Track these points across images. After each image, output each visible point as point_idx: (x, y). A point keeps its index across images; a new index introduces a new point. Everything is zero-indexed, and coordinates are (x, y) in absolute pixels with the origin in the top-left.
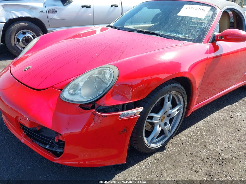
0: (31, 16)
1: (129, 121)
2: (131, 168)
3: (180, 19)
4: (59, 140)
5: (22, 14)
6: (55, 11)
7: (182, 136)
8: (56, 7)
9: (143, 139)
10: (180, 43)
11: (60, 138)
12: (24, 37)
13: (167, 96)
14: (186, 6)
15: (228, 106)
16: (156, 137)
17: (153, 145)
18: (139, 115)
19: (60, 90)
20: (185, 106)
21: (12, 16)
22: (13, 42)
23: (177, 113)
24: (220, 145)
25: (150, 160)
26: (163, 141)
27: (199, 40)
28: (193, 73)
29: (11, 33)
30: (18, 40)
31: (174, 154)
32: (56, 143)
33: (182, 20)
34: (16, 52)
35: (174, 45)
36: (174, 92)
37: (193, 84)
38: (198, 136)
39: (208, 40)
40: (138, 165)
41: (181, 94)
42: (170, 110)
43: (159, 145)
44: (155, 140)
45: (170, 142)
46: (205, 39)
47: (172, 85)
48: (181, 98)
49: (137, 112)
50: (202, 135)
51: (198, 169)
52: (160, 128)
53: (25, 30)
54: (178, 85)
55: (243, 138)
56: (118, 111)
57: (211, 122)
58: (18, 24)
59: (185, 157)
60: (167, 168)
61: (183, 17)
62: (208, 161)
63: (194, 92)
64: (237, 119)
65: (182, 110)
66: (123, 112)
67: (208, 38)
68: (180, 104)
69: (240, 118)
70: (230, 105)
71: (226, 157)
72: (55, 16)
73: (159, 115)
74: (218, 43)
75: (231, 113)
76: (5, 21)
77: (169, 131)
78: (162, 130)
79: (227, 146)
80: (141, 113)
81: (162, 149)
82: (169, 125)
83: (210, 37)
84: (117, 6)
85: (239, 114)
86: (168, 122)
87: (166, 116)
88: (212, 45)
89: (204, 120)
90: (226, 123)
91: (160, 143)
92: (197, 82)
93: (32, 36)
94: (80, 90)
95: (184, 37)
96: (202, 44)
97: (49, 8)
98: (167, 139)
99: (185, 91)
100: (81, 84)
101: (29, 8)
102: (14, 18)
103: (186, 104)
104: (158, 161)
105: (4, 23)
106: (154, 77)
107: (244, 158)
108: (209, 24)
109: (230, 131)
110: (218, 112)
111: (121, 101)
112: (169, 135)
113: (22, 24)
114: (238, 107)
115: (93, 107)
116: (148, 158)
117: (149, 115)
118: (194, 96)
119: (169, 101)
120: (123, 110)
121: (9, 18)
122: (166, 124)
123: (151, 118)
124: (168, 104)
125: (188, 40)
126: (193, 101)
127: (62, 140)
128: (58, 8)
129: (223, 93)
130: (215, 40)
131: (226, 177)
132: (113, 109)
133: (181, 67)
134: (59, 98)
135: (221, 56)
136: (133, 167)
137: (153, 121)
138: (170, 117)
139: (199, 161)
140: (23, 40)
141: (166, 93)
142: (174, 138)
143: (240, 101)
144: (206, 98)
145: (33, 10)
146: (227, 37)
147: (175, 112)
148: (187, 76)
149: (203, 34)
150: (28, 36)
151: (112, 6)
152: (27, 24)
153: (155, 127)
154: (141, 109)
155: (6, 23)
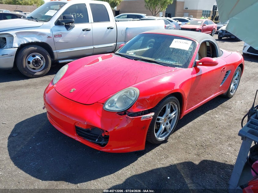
0: (40, 41)
1: (147, 121)
2: (147, 154)
3: (171, 50)
4: (105, 136)
5: (32, 39)
6: (60, 36)
7: (178, 133)
8: (61, 32)
9: (154, 134)
10: (173, 69)
11: (106, 134)
12: (34, 60)
13: (167, 105)
14: (175, 40)
15: (210, 111)
16: (161, 133)
17: (160, 139)
18: (152, 118)
19: (102, 104)
20: (179, 111)
21: (24, 42)
22: (25, 64)
23: (174, 116)
24: (204, 137)
25: (158, 148)
26: (166, 136)
27: (185, 66)
28: (183, 89)
29: (23, 56)
30: (29, 63)
31: (174, 144)
32: (103, 137)
33: (173, 51)
34: (26, 73)
35: (170, 71)
36: (172, 102)
37: (184, 96)
38: (189, 132)
39: (192, 66)
40: (151, 152)
41: (176, 103)
42: (170, 115)
43: (163, 139)
44: (161, 136)
45: (170, 137)
46: (190, 64)
47: (171, 97)
48: (176, 105)
49: (151, 116)
50: (191, 131)
51: (190, 152)
52: (164, 127)
53: (35, 53)
54: (174, 97)
55: (219, 132)
56: (140, 115)
57: (198, 122)
58: (29, 48)
59: (182, 146)
60: (170, 152)
61: (174, 49)
62: (196, 147)
63: (185, 101)
64: (216, 120)
65: (177, 114)
66: (143, 116)
67: (191, 64)
68: (176, 110)
69: (218, 119)
70: (212, 110)
71: (208, 144)
72: (60, 40)
73: (163, 117)
74: (198, 67)
75: (212, 116)
76: (17, 46)
77: (170, 129)
78: (165, 128)
79: (208, 137)
80: (153, 116)
81: (165, 141)
82: (169, 125)
83: (193, 63)
84: (113, 28)
85: (217, 116)
86: (169, 123)
87: (167, 118)
88: (194, 69)
89: (193, 121)
90: (208, 123)
91: (164, 137)
92: (186, 94)
93: (41, 58)
94: (116, 103)
95: (176, 64)
96: (188, 69)
97: (55, 33)
98: (168, 134)
99: (178, 101)
100: (116, 100)
101: (38, 34)
102: (26, 43)
103: (179, 109)
104: (164, 149)
105: (17, 48)
106: (157, 94)
107: (219, 144)
108: (192, 55)
109: (211, 128)
110: (202, 116)
111: (142, 109)
112: (170, 132)
113: (32, 48)
114: (216, 111)
115: (125, 114)
116: (157, 148)
117: (157, 118)
118: (184, 105)
119: (169, 108)
120: (142, 115)
121: (21, 43)
122: (167, 124)
123: (158, 119)
124: (168, 110)
125: (178, 66)
126: (184, 108)
127: (106, 135)
128: (63, 33)
129: (205, 102)
130: (196, 65)
131: (208, 154)
132: (137, 114)
133: (175, 85)
134: (103, 109)
135: (201, 75)
136: (148, 153)
137: (160, 122)
138: (170, 119)
139: (190, 147)
140: (33, 62)
141: (167, 103)
142: (172, 134)
143: (218, 107)
144: (193, 105)
145: (42, 36)
146: (204, 63)
147: (173, 115)
148: (179, 91)
149: (188, 61)
150: (37, 59)
151: (108, 28)
152: (36, 48)
153: (161, 126)
154: (153, 114)
155: (18, 48)
